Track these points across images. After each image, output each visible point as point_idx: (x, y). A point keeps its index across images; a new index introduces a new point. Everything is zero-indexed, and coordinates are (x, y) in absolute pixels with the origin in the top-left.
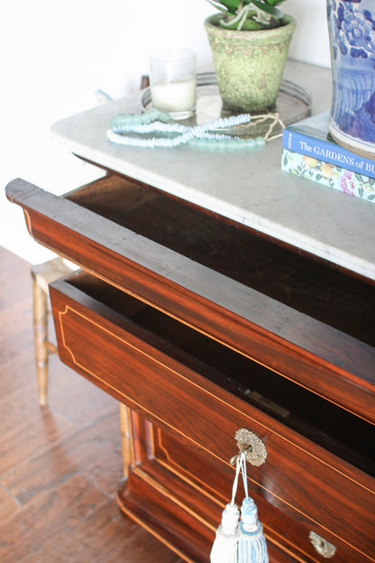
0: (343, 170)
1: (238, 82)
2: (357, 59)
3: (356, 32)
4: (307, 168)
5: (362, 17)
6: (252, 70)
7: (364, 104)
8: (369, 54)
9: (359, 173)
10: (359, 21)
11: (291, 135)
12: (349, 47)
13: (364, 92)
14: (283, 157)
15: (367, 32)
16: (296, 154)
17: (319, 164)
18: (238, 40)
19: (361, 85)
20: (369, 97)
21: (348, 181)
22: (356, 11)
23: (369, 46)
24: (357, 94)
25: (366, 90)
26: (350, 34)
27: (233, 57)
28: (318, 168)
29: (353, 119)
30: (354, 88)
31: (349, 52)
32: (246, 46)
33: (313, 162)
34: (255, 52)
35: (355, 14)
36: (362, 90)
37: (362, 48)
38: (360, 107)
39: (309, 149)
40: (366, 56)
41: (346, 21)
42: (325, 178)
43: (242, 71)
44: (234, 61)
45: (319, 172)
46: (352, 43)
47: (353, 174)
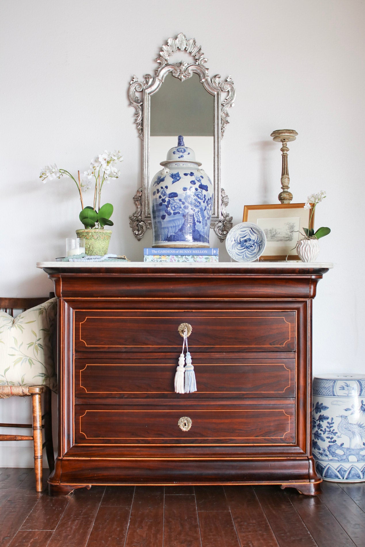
0: (171, 256)
1: (98, 251)
2: (176, 215)
3: (176, 206)
4: (155, 259)
5: (178, 201)
6: (103, 246)
7: (179, 230)
8: (181, 212)
9: (177, 255)
10: (177, 203)
11: (147, 249)
12: (172, 212)
13: (179, 226)
14: (145, 258)
15: (180, 205)
16: (150, 256)
17: (160, 257)
18: (100, 232)
19: (178, 223)
20: (181, 226)
21: (173, 259)
22: (176, 200)
23: (181, 209)
24: (176, 227)
25: (180, 225)
26: (173, 208)
27: (97, 240)
28: (160, 258)
29: (174, 236)
30: (174, 225)
31: (172, 214)
32: (103, 235)
33: (158, 257)
34: (105, 238)
35: (176, 201)
36: (178, 225)
37: (178, 211)
38: (177, 231)
39: (156, 252)
40: (179, 213)
41: (171, 204)
42: (164, 261)
43: (100, 246)
44: (97, 242)
45: (160, 260)
46: (174, 210)
47: (175, 256)
